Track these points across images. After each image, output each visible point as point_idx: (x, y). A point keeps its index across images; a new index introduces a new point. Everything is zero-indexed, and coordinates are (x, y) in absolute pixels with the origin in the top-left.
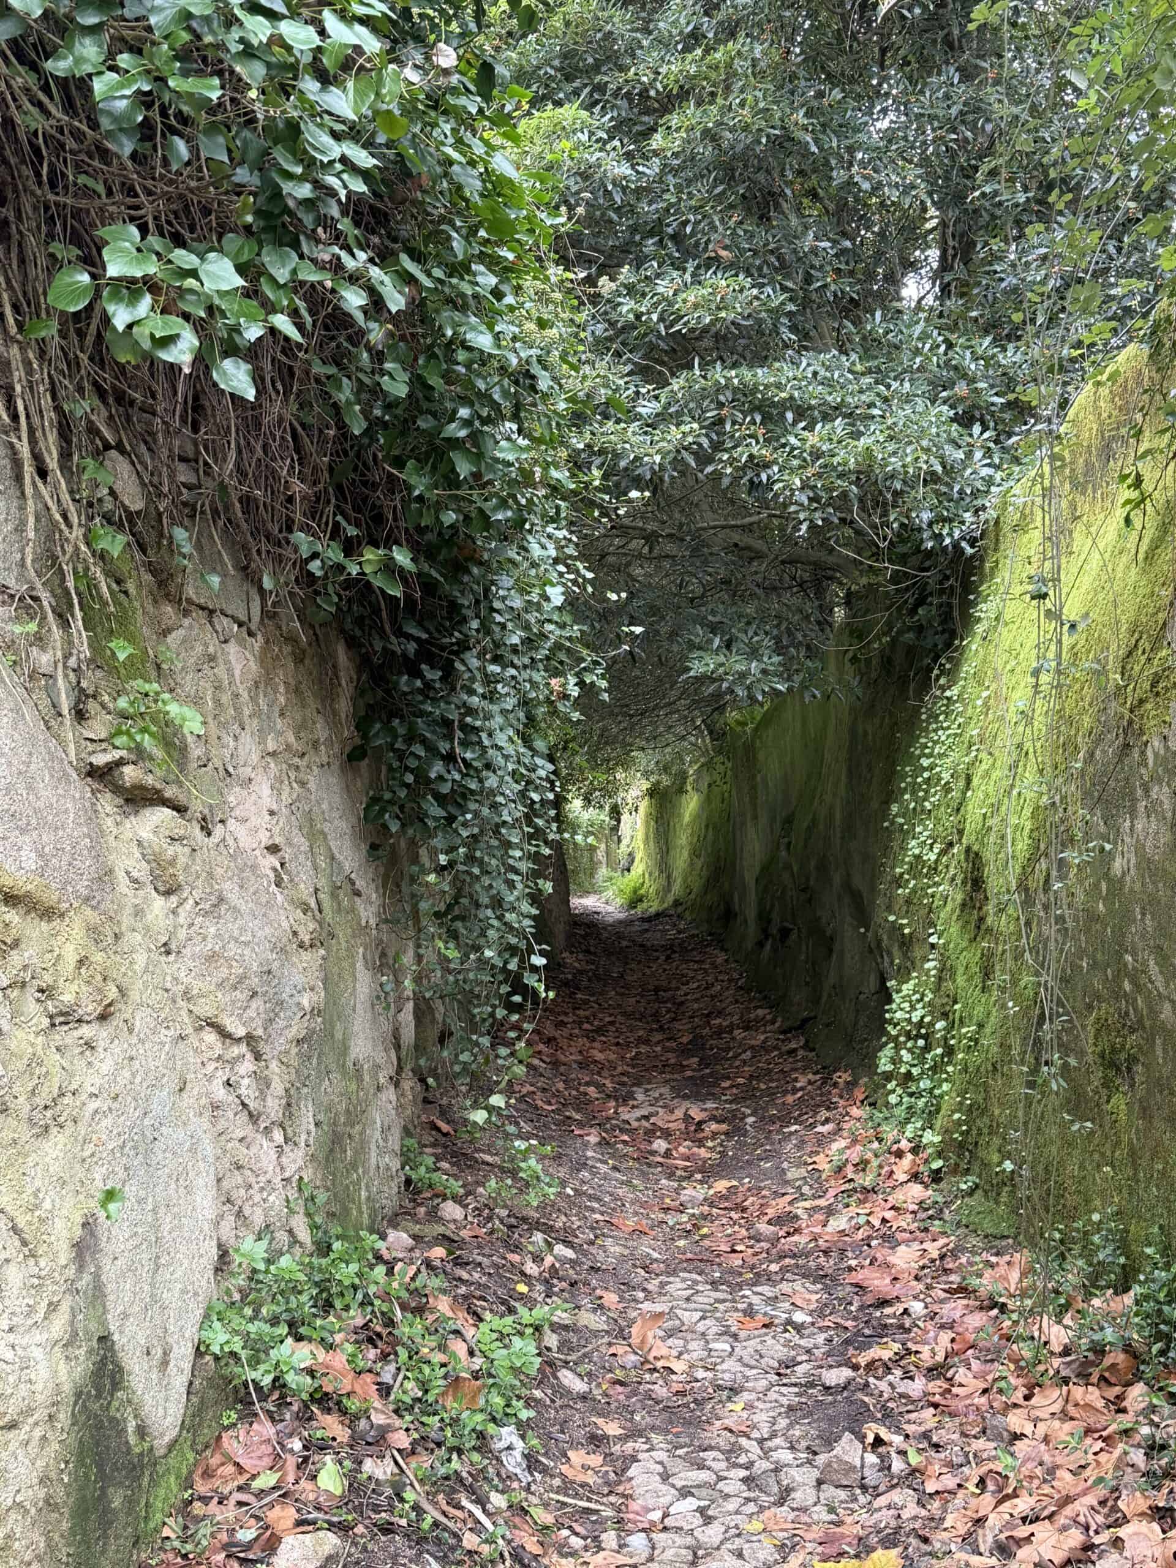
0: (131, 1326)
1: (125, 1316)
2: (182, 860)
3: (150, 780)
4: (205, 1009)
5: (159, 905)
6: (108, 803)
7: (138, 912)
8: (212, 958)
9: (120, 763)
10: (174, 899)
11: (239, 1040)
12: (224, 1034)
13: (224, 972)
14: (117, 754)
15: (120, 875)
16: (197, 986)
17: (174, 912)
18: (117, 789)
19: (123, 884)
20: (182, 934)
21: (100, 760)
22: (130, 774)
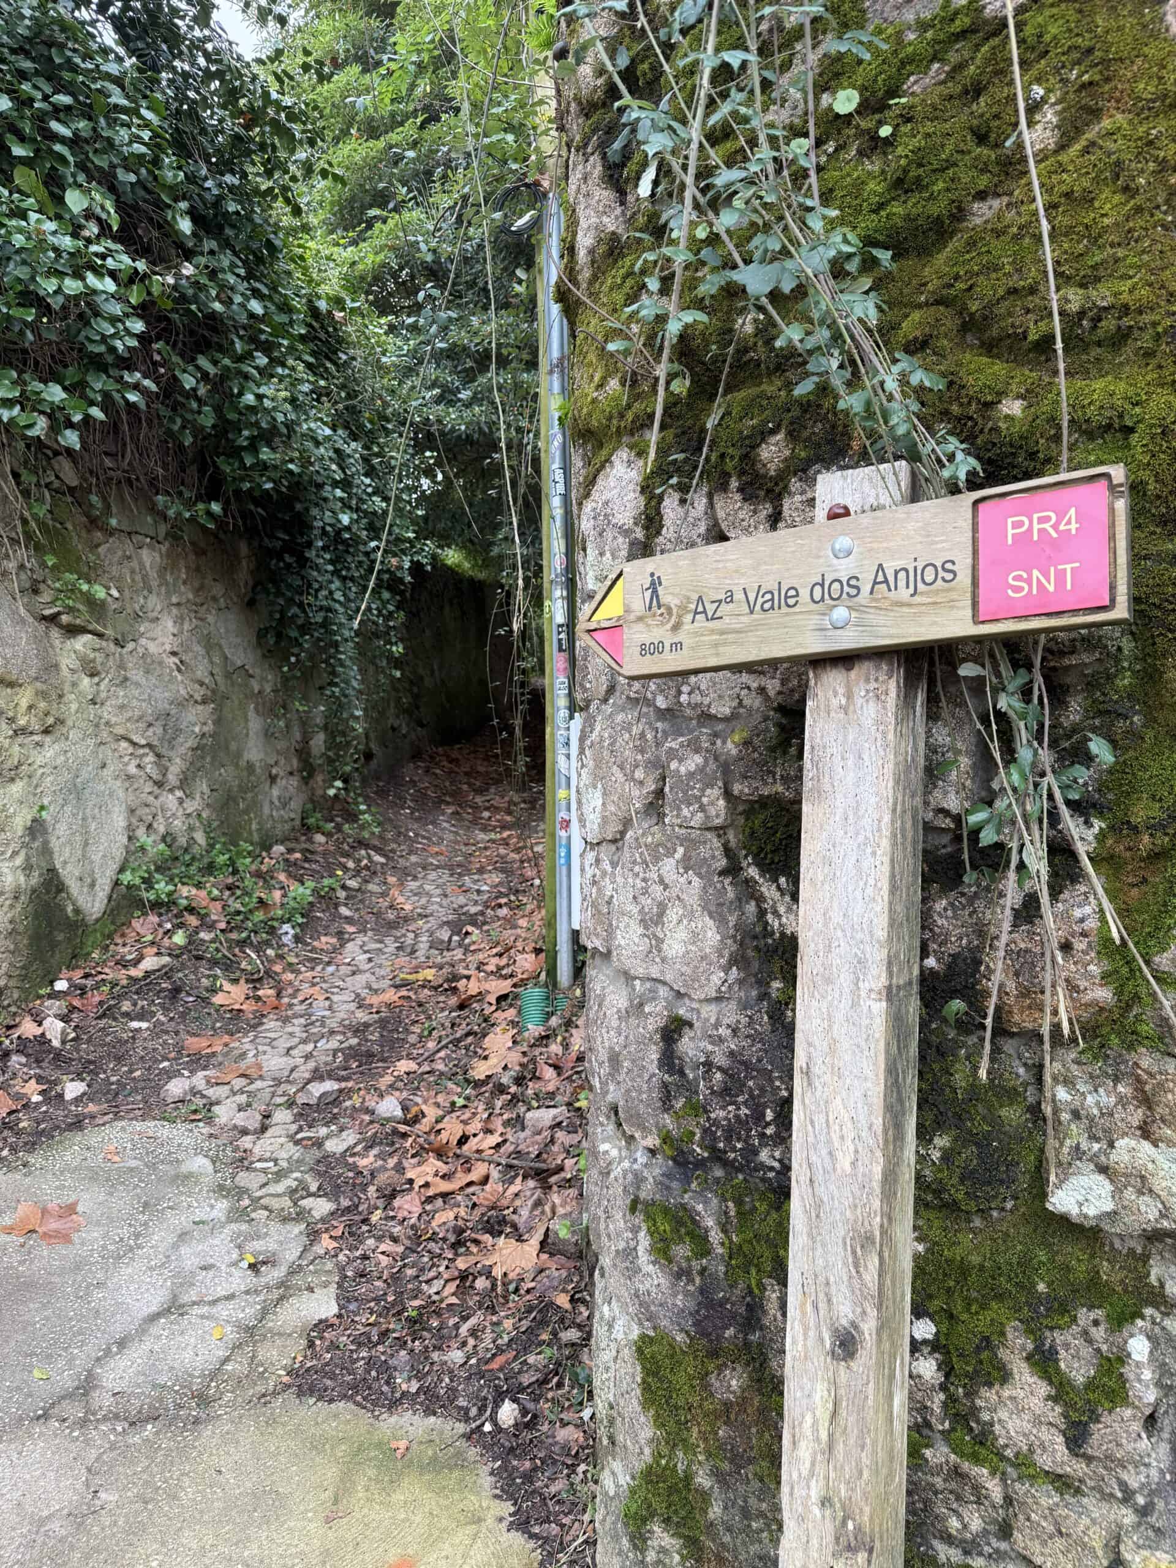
0: (69, 868)
1: (65, 863)
2: (99, 660)
3: (78, 621)
4: (120, 731)
5: (86, 681)
6: (55, 633)
7: (74, 684)
8: (122, 707)
9: (59, 614)
10: (96, 679)
11: (143, 746)
12: (134, 744)
13: (130, 714)
14: (56, 610)
15: (64, 667)
16: (114, 720)
17: (98, 684)
18: (61, 626)
19: (65, 672)
20: (103, 695)
21: (47, 612)
22: (65, 619)
